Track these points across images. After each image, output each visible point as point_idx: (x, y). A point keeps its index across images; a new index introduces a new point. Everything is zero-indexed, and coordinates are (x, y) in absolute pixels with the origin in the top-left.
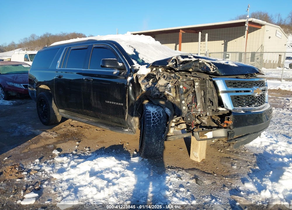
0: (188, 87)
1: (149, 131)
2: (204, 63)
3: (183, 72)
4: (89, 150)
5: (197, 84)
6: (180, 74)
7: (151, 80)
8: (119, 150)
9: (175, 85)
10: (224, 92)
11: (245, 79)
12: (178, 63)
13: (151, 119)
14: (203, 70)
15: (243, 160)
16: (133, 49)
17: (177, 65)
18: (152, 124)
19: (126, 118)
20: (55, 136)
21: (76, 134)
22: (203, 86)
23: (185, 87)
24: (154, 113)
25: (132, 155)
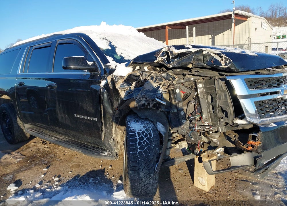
0: (188, 91)
1: (134, 162)
2: (210, 55)
3: (178, 70)
4: (59, 181)
5: (200, 86)
6: (174, 73)
7: (134, 84)
8: (99, 178)
9: (169, 89)
10: (245, 97)
11: (269, 74)
12: (171, 57)
13: (137, 143)
14: (210, 64)
15: (265, 183)
16: (109, 42)
17: (170, 60)
18: (139, 150)
19: (103, 138)
20: (19, 160)
21: (47, 155)
22: (211, 88)
23: (183, 92)
24: (141, 132)
25: (115, 185)
